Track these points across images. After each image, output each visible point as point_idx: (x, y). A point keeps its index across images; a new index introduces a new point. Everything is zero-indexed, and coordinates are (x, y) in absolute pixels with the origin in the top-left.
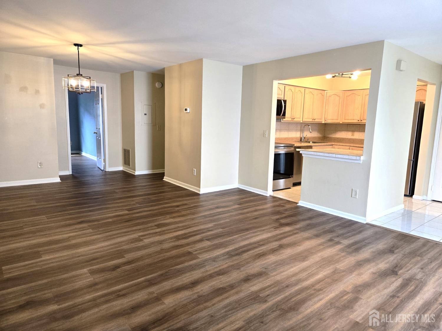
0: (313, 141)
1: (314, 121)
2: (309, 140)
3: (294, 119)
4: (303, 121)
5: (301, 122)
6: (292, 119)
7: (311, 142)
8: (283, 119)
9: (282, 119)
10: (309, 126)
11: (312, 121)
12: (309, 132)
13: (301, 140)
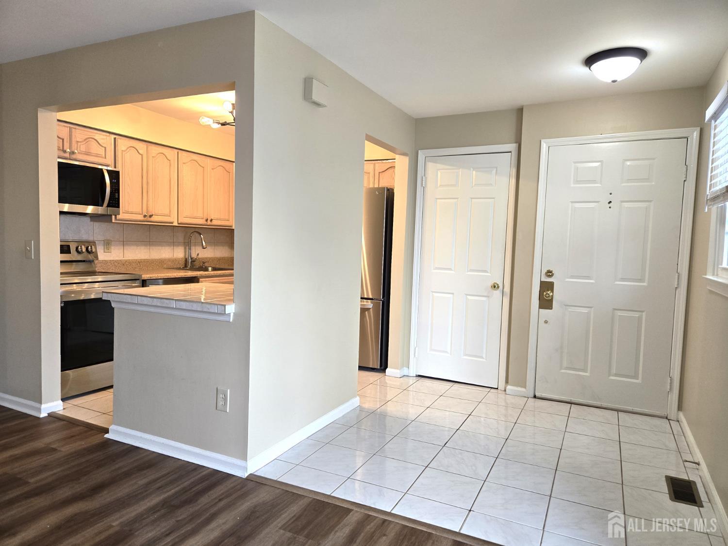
0: (214, 266)
1: (209, 223)
2: (206, 264)
3: (151, 216)
4: (178, 224)
5: (175, 224)
6: (145, 216)
7: (210, 269)
8: (116, 216)
9: (113, 217)
10: (200, 234)
11: (206, 223)
12: (201, 247)
13: (186, 266)
